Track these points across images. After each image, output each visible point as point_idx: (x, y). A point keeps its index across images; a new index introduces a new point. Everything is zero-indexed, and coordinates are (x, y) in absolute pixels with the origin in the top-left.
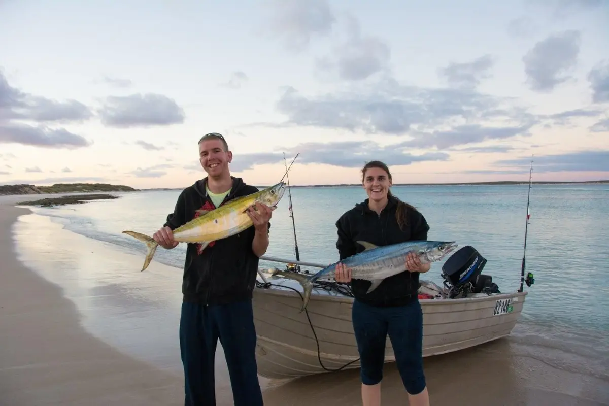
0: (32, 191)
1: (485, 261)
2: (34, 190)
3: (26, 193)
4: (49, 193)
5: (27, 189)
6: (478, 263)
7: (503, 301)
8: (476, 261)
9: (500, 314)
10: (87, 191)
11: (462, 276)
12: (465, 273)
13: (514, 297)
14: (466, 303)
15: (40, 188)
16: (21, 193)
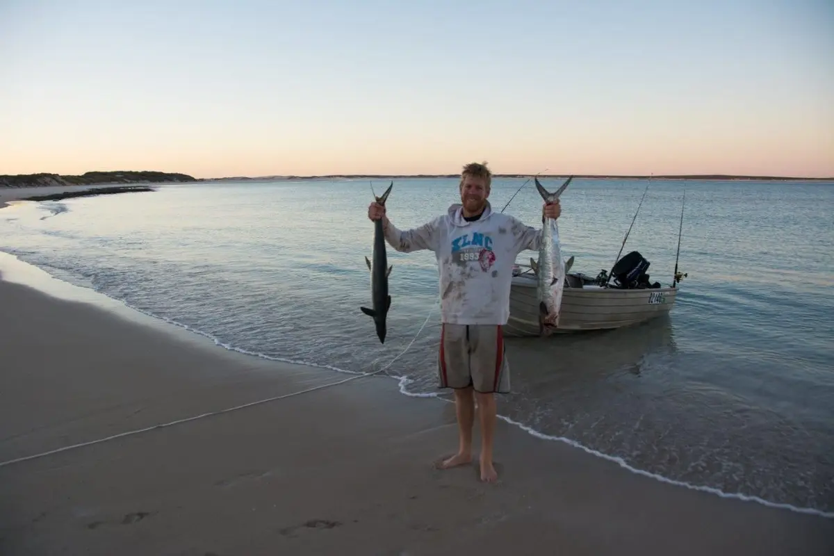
0: (54, 182)
1: (648, 264)
2: (57, 181)
3: (46, 184)
4: (77, 184)
5: (48, 179)
6: (641, 267)
7: (656, 293)
8: (640, 264)
9: (654, 303)
10: (129, 181)
11: (628, 275)
12: (631, 273)
13: (667, 291)
14: (625, 293)
15: (64, 177)
16: (39, 184)
